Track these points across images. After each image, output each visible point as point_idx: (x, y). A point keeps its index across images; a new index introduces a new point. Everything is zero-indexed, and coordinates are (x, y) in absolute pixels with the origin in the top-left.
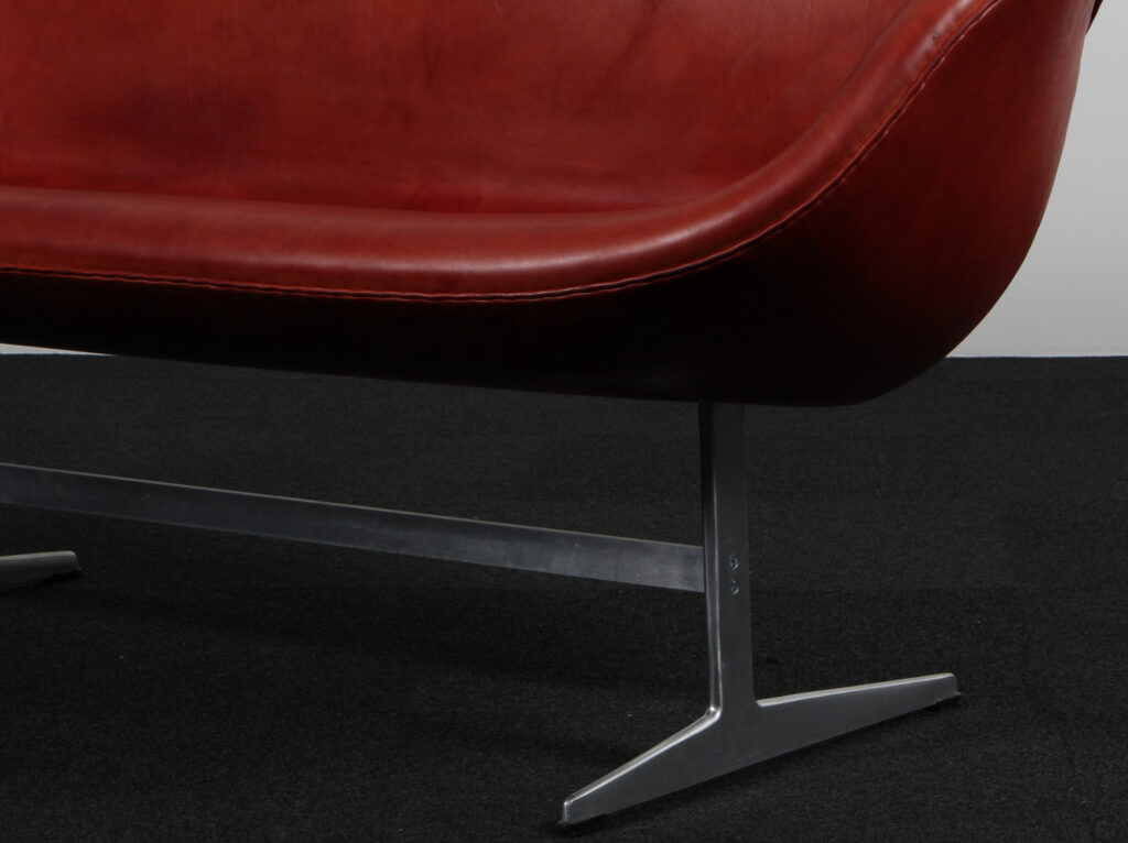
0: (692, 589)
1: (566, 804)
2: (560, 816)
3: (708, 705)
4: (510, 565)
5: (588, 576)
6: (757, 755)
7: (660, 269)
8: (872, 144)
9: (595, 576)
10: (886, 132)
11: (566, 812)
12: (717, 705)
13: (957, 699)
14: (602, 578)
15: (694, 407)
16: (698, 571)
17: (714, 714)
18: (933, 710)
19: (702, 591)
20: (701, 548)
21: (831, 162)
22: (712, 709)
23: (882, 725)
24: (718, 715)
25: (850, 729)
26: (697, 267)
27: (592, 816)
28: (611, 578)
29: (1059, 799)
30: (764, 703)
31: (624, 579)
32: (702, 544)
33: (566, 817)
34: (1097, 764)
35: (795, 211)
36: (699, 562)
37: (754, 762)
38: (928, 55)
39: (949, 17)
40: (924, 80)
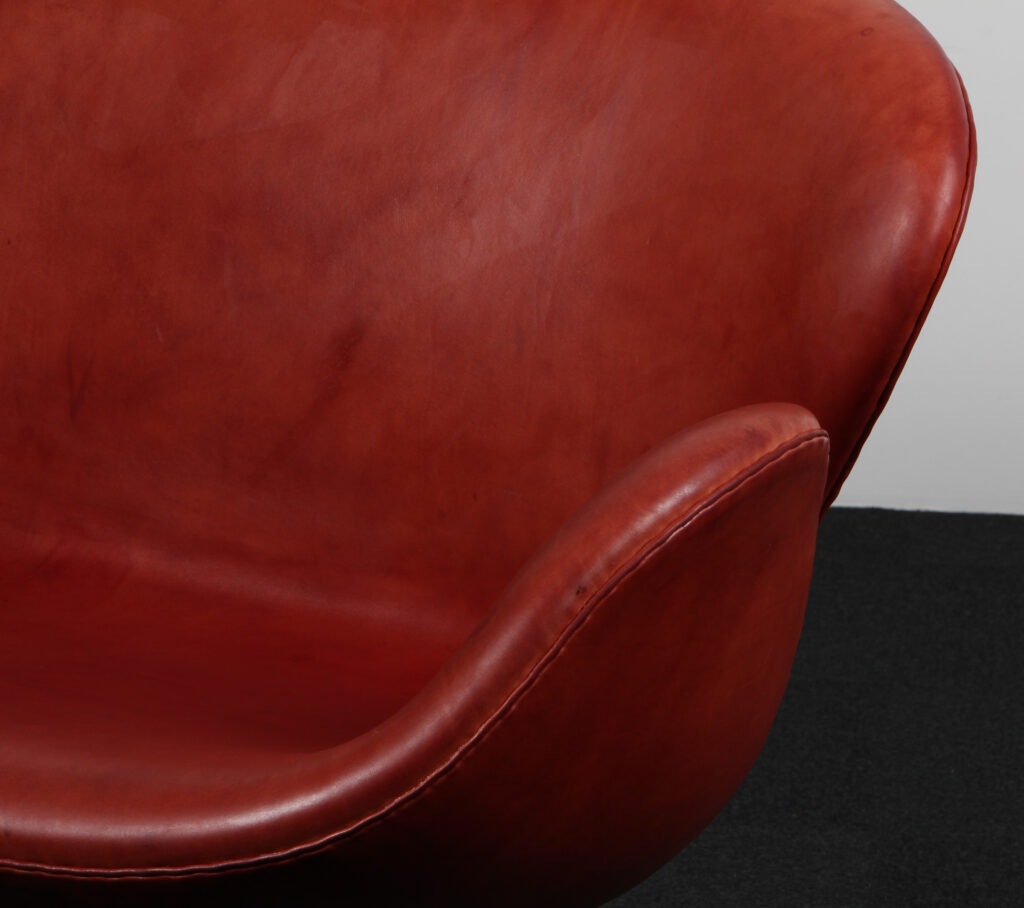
38: (570, 613)
39: (599, 564)
40: (563, 642)
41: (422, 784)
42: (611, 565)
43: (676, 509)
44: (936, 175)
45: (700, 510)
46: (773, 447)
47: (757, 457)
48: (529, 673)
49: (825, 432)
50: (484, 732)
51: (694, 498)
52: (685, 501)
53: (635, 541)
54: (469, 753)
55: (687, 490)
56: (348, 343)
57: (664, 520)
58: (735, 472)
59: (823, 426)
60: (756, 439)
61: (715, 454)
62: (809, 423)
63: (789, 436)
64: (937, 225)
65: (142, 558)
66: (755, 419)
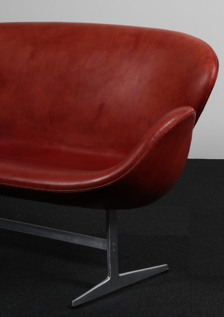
0: (104, 249)
1: (73, 301)
2: (71, 305)
3: (107, 276)
4: (64, 240)
5: (82, 244)
6: (119, 287)
7: (93, 187)
8: (140, 161)
9: (83, 244)
10: (144, 159)
11: (73, 303)
12: (109, 276)
13: (168, 270)
14: (85, 245)
15: (105, 211)
16: (106, 245)
17: (109, 278)
18: (162, 273)
19: (106, 249)
20: (106, 240)
21: (131, 165)
22: (108, 277)
23: (149, 278)
24: (109, 279)
25: (142, 279)
26: (102, 187)
27: (79, 304)
28: (87, 245)
29: (186, 301)
30: (121, 275)
31: (89, 245)
32: (106, 239)
33: (73, 305)
34: (197, 290)
35: (123, 176)
36: (106, 243)
37: (118, 289)
38: (153, 142)
39: (158, 133)
40: (152, 147)
41: (127, 173)
42: (160, 133)
43: (171, 123)
44: (212, 68)
45: (175, 123)
46: (187, 113)
47: (185, 114)
48: (146, 152)
49: (195, 111)
50: (138, 163)
51: (175, 121)
52: (173, 122)
53: (164, 129)
54: (136, 167)
55: (173, 120)
56: (102, 106)
57: (169, 125)
58: (181, 117)
59: (195, 110)
60: (185, 111)
61: (178, 114)
62: (193, 110)
63: (190, 111)
64: (213, 76)
65: (64, 148)
66: (185, 108)
